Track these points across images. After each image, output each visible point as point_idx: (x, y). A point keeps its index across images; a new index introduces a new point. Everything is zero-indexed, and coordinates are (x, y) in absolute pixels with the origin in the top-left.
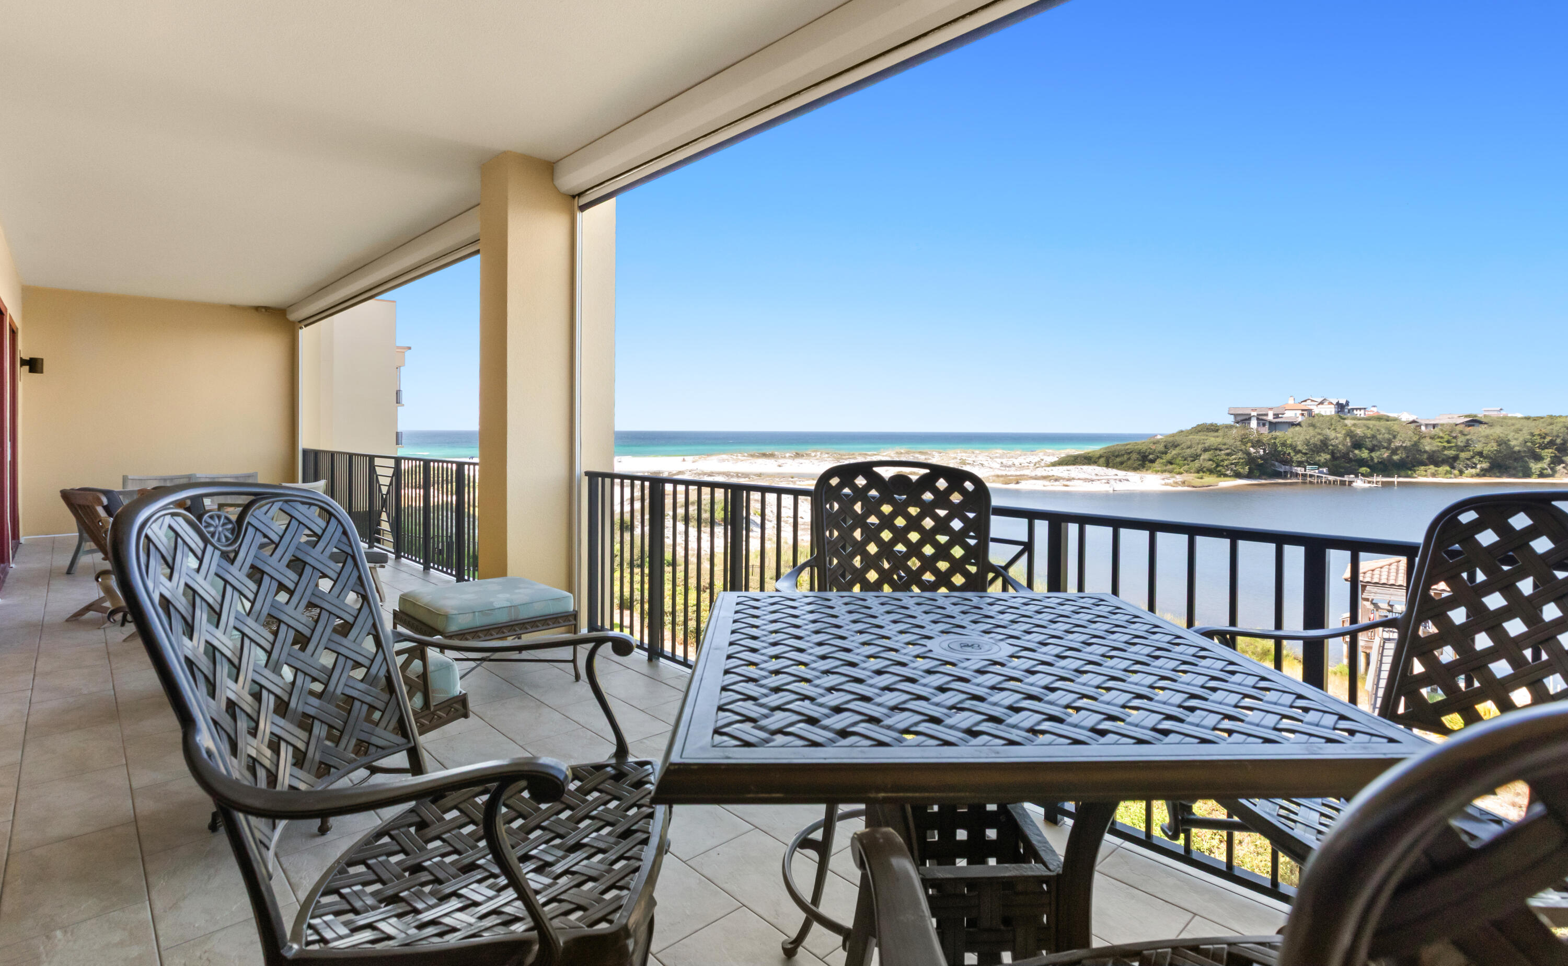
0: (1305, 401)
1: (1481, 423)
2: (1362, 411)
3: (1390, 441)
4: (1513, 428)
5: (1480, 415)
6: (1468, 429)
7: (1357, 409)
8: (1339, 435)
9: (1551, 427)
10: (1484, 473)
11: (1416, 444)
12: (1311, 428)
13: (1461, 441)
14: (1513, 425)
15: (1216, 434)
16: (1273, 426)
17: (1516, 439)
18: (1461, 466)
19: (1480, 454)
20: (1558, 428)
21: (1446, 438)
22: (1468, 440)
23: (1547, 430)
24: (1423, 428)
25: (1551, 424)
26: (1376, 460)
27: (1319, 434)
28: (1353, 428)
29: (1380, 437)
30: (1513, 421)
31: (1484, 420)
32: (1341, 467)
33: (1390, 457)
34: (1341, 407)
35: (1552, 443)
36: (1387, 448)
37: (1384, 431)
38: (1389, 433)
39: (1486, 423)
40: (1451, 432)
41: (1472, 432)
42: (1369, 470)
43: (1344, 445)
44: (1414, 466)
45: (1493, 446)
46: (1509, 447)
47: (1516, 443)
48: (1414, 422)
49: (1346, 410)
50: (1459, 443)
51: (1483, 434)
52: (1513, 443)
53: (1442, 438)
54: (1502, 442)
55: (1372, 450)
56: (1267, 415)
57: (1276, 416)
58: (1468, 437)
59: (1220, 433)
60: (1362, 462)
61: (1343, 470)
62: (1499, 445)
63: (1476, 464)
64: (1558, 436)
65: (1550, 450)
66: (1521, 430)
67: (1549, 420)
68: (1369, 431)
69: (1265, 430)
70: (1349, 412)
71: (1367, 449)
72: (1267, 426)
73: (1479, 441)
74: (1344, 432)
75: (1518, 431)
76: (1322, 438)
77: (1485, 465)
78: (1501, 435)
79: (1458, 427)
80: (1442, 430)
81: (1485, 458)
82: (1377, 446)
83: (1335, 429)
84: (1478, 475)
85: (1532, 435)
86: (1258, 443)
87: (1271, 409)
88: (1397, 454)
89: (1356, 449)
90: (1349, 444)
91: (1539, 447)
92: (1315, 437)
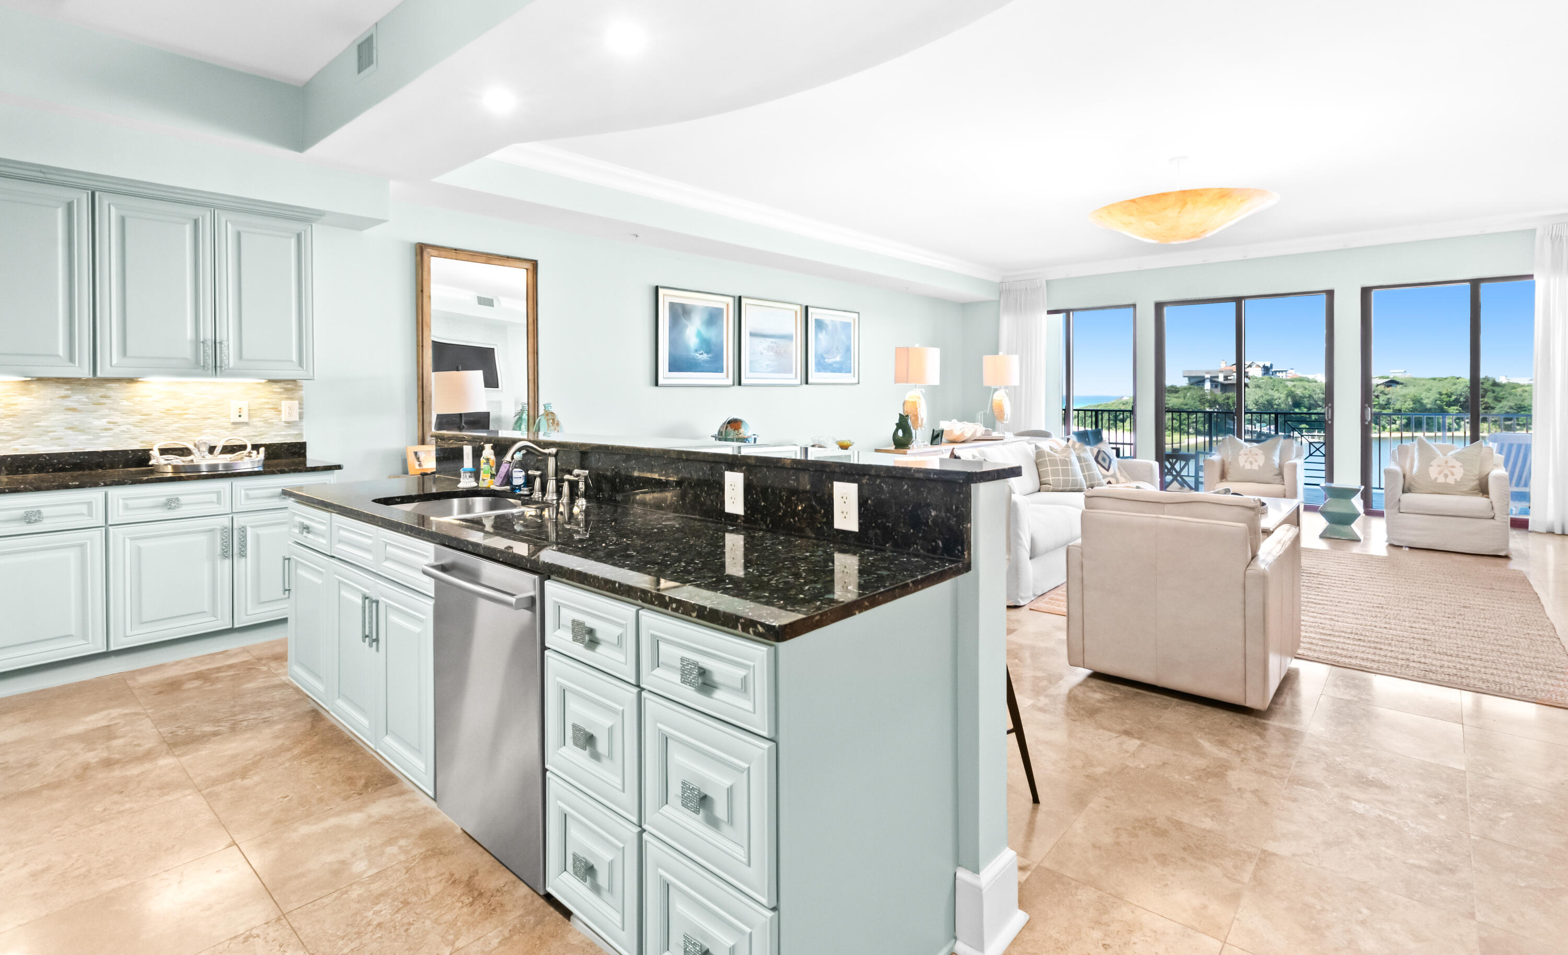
1: (1398, 383)
4: (1424, 388)
6: (1387, 390)
8: (1282, 395)
9: (1454, 387)
10: (1403, 428)
12: (1258, 389)
13: (1382, 400)
14: (1424, 385)
15: (1177, 395)
17: (1427, 398)
19: (1399, 411)
20: (1460, 388)
22: (1388, 399)
23: (1453, 388)
25: (1455, 384)
27: (1266, 394)
28: (1293, 389)
29: (1315, 397)
30: (1424, 382)
31: (1400, 381)
35: (1456, 402)
37: (1318, 391)
39: (1402, 384)
41: (1391, 392)
42: (1307, 426)
43: (1286, 404)
45: (1409, 405)
46: (1422, 405)
47: (1428, 400)
50: (1381, 402)
51: (1401, 393)
52: (1425, 401)
54: (1417, 401)
56: (1217, 377)
57: (1226, 378)
58: (1389, 396)
59: (1181, 394)
60: (1301, 420)
62: (1414, 403)
63: (1395, 421)
64: (1461, 395)
65: (1456, 408)
66: (1431, 390)
68: (1307, 391)
69: (1218, 392)
72: (1219, 388)
73: (1398, 400)
74: (1286, 392)
75: (1429, 390)
76: (1269, 398)
77: (1403, 421)
78: (1415, 394)
79: (1379, 387)
81: (1403, 415)
82: (1313, 405)
83: (1278, 390)
84: (1399, 430)
85: (1441, 394)
86: (1213, 403)
90: (1291, 403)
91: (1447, 405)
92: (1262, 396)
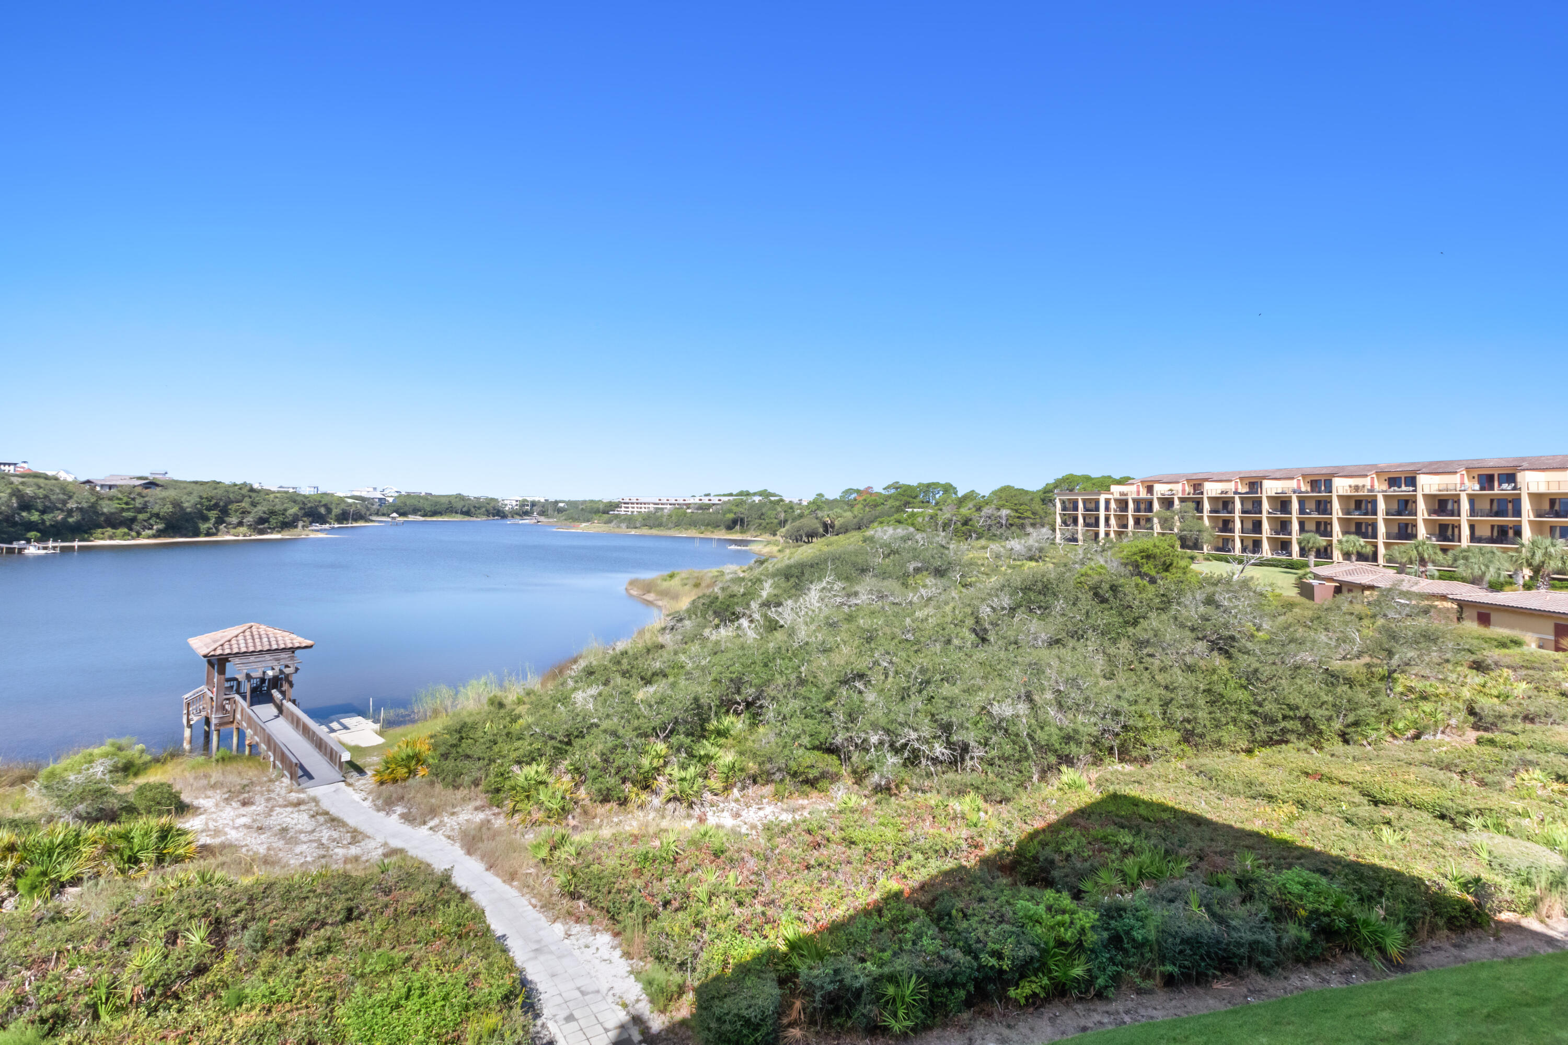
1: (157, 485)
3: (64, 503)
4: (185, 491)
6: (145, 491)
10: (160, 534)
11: (93, 506)
13: (139, 503)
14: (185, 488)
17: (188, 502)
18: (136, 527)
19: (157, 515)
20: (220, 492)
21: (125, 499)
22: (146, 502)
23: (212, 493)
24: (98, 489)
25: (216, 489)
26: (48, 523)
28: (21, 487)
29: (53, 497)
30: (185, 485)
31: (161, 483)
32: (4, 533)
33: (64, 519)
35: (216, 506)
36: (62, 511)
37: (58, 491)
38: (64, 494)
39: (161, 486)
40: (129, 494)
41: (149, 494)
42: (39, 534)
44: (90, 529)
45: (168, 508)
46: (182, 509)
48: (88, 482)
50: (137, 505)
51: (160, 496)
52: (186, 505)
53: (120, 499)
54: (177, 504)
55: (43, 512)
58: (146, 499)
60: (30, 526)
61: (5, 536)
62: (174, 507)
63: (152, 525)
64: (221, 499)
65: (215, 512)
67: (214, 485)
68: (41, 490)
71: (37, 510)
73: (156, 503)
74: (9, 491)
75: (190, 494)
77: (161, 526)
78: (175, 497)
79: (136, 488)
80: (120, 492)
81: (161, 519)
82: (49, 507)
84: (154, 536)
85: (201, 498)
88: (73, 517)
89: (23, 510)
90: (15, 505)
91: (206, 509)
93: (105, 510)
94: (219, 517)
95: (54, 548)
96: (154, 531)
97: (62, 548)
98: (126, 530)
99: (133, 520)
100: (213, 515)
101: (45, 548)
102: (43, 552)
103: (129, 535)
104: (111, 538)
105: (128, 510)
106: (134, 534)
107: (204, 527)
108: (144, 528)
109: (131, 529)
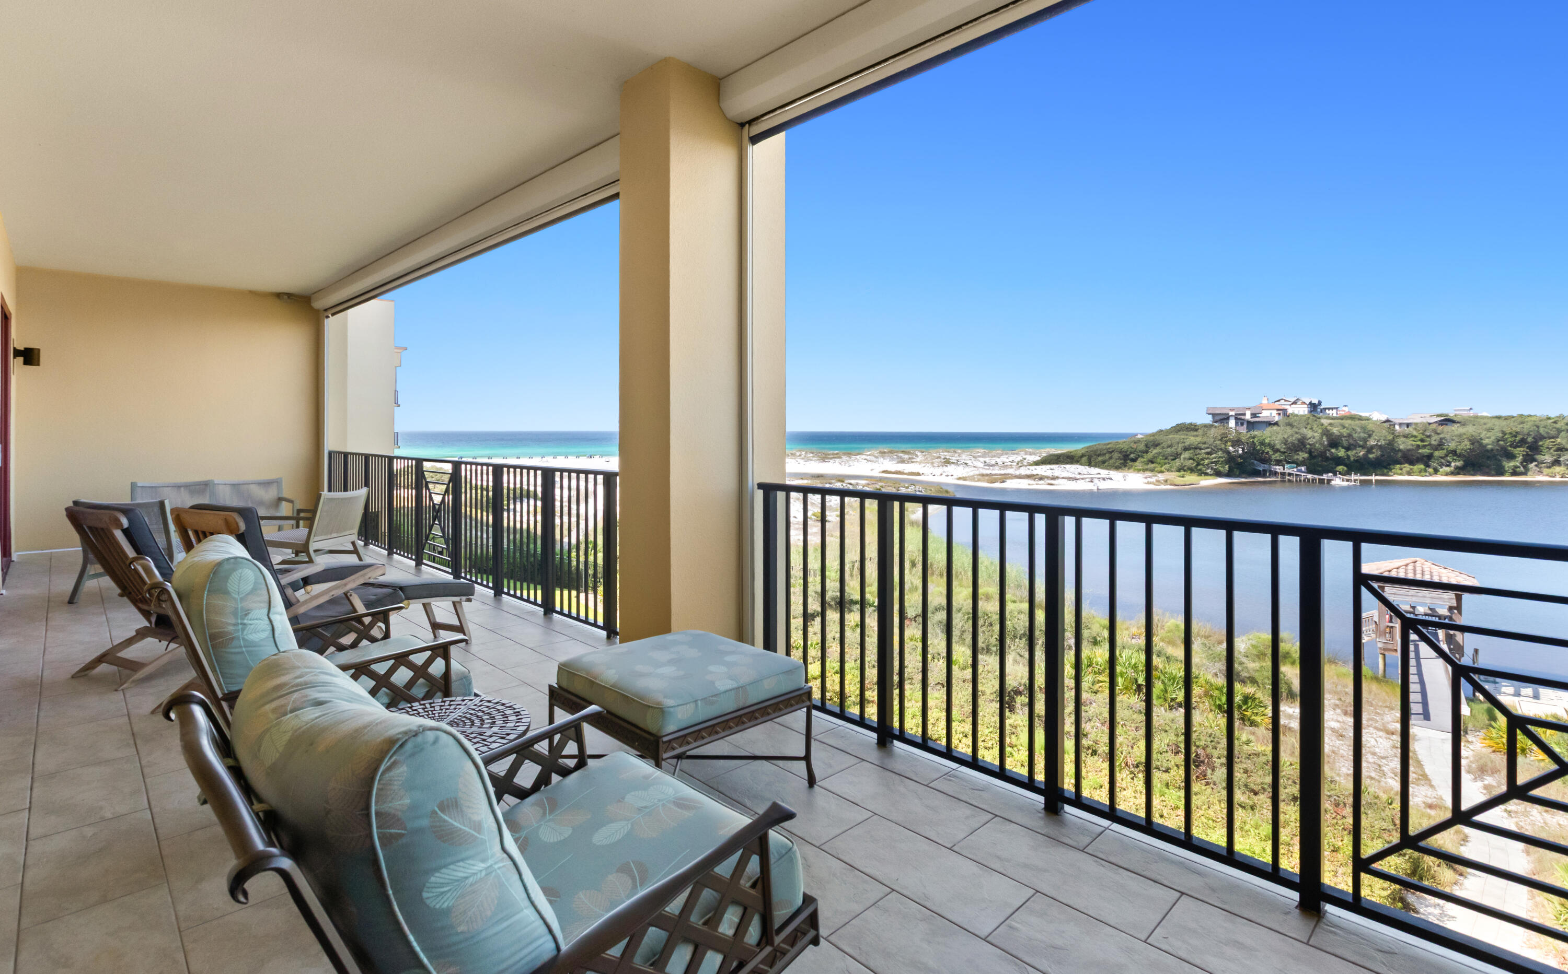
0: (1279, 401)
1: (1453, 422)
2: (1335, 411)
3: (1365, 440)
4: (1485, 426)
5: (1451, 415)
6: (1441, 428)
7: (1329, 409)
8: (1316, 434)
9: (1521, 426)
10: (1458, 471)
11: (1391, 443)
12: (1288, 428)
13: (1434, 440)
14: (1485, 424)
15: (1195, 433)
16: (1251, 425)
17: (1489, 438)
18: (1434, 464)
19: (1454, 452)
20: (1528, 427)
21: (1420, 436)
22: (1441, 439)
23: (1518, 428)
24: (1397, 427)
25: (1523, 423)
26: (1352, 459)
27: (1297, 433)
28: (1329, 428)
29: (1355, 436)
30: (1485, 421)
31: (1455, 419)
32: (1321, 466)
33: (1365, 455)
34: (1313, 407)
35: (1523, 442)
36: (1363, 447)
37: (1359, 430)
38: (1364, 433)
39: (1458, 422)
40: (1425, 431)
41: (1445, 431)
42: (1345, 468)
43: (1321, 444)
44: (1389, 464)
45: (1466, 445)
46: (1481, 444)
47: (1489, 441)
48: (1388, 421)
49: (1319, 410)
50: (1433, 442)
51: (1456, 433)
52: (1486, 441)
53: (1415, 437)
54: (1475, 441)
55: (1348, 449)
56: (1244, 414)
57: (1254, 415)
58: (1441, 436)
59: (1200, 432)
60: (1339, 461)
61: (1320, 469)
62: (1473, 444)
63: (1450, 463)
64: (1529, 435)
65: (1522, 449)
66: (1493, 429)
67: (1520, 419)
68: (1345, 430)
69: (1243, 429)
70: (1321, 412)
71: (1343, 447)
72: (1245, 426)
73: (1453, 440)
74: (1320, 431)
75: (1489, 430)
76: (1299, 437)
77: (1459, 464)
78: (1474, 434)
79: (1431, 426)
80: (1415, 429)
81: (1459, 456)
82: (1352, 445)
83: (1312, 429)
84: (1452, 473)
85: (1504, 433)
86: (1237, 442)
87: (1249, 409)
88: (1373, 453)
89: (1333, 448)
90: (1326, 443)
91: (1511, 446)
92: (1292, 436)
93: (1402, 447)
94: (1527, 455)
95: (1355, 480)
96: (1452, 468)
97: (1361, 481)
98: (1422, 466)
99: (1430, 457)
100: (1520, 452)
101: (1348, 480)
102: (1345, 483)
103: (1426, 471)
104: (1409, 473)
105: (1424, 446)
106: (1431, 470)
107: (1509, 465)
108: (1442, 465)
109: (1428, 466)
